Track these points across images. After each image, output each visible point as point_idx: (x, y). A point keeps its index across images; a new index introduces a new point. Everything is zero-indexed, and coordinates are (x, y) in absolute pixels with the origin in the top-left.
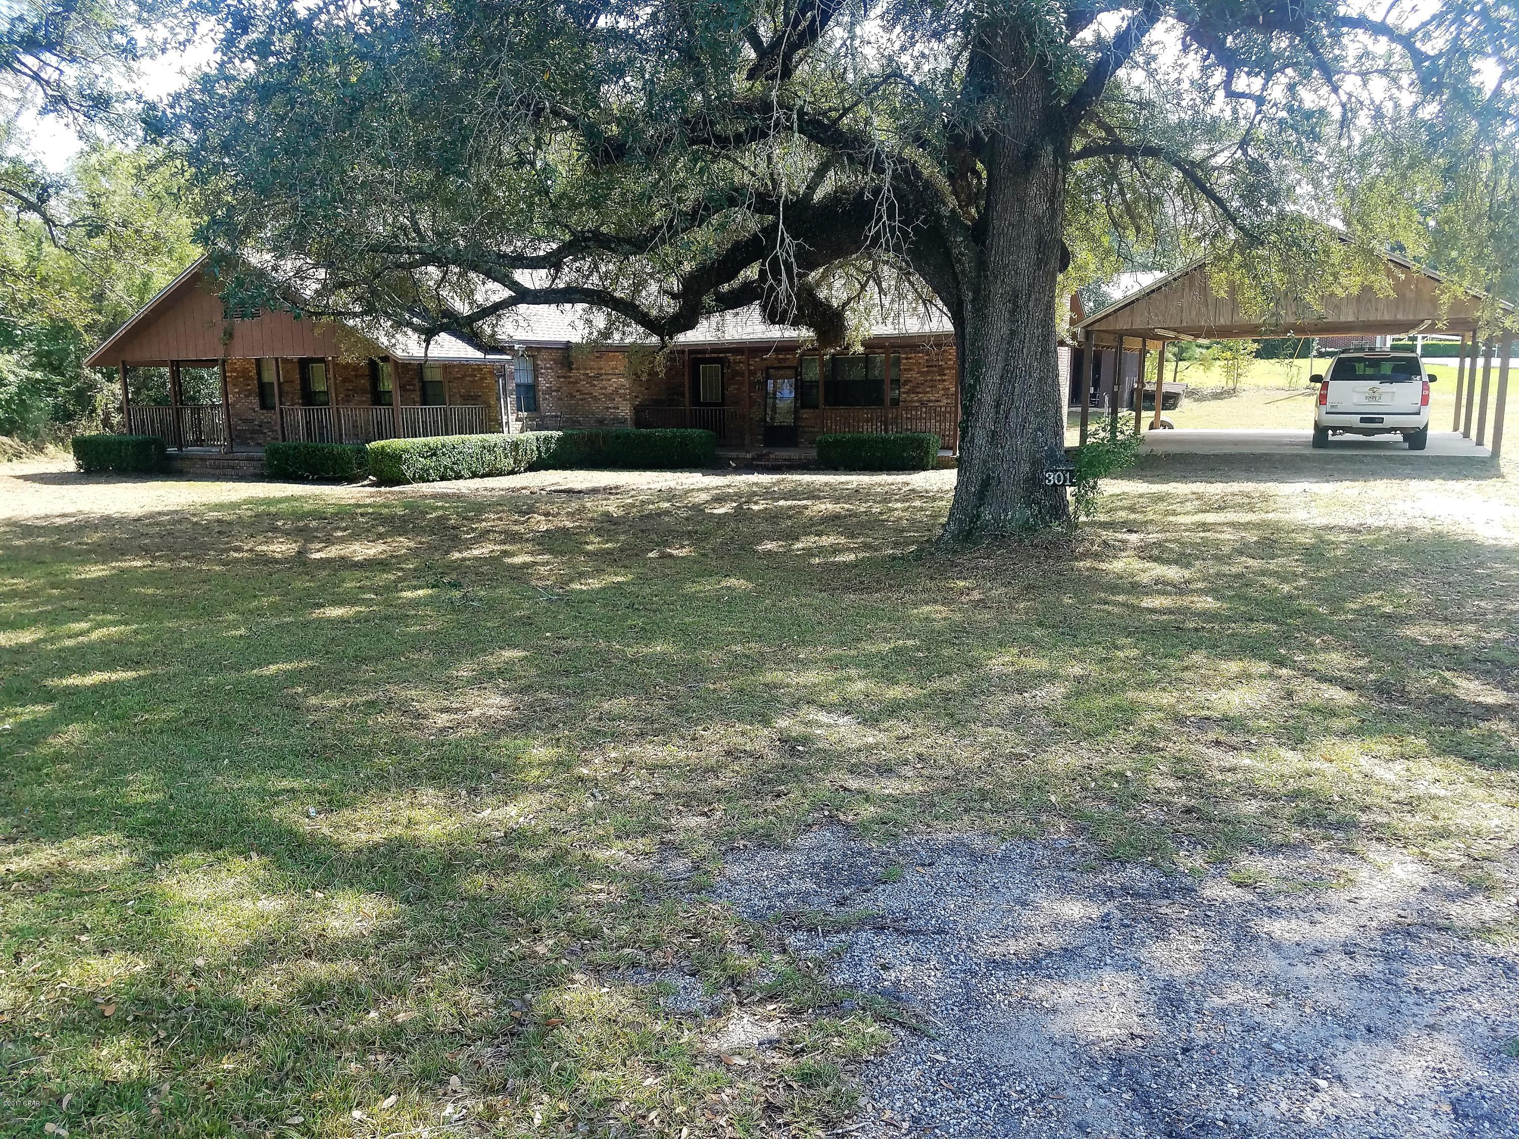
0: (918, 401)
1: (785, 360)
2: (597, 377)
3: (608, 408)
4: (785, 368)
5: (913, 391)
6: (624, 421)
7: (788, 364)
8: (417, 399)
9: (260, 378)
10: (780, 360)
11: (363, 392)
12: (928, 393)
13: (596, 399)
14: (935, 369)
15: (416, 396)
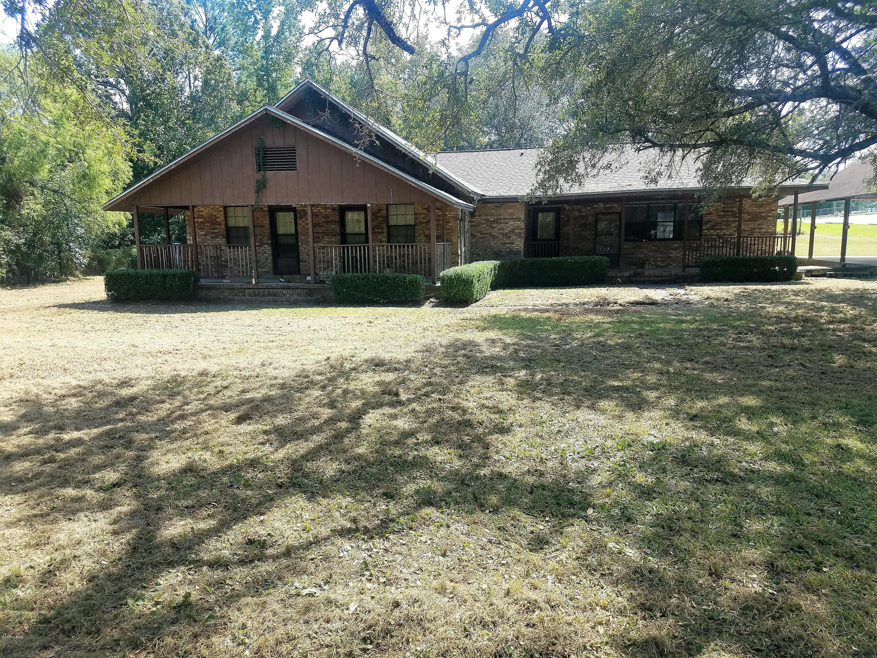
0: (716, 235)
1: (610, 208)
2: (496, 221)
3: (504, 244)
4: (611, 213)
5: (713, 228)
6: (517, 253)
7: (613, 210)
8: (385, 239)
9: (226, 224)
10: (607, 209)
11: (332, 234)
12: (724, 229)
13: (494, 237)
14: (730, 213)
15: (383, 237)
